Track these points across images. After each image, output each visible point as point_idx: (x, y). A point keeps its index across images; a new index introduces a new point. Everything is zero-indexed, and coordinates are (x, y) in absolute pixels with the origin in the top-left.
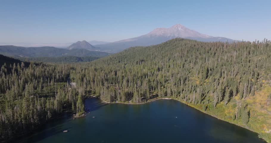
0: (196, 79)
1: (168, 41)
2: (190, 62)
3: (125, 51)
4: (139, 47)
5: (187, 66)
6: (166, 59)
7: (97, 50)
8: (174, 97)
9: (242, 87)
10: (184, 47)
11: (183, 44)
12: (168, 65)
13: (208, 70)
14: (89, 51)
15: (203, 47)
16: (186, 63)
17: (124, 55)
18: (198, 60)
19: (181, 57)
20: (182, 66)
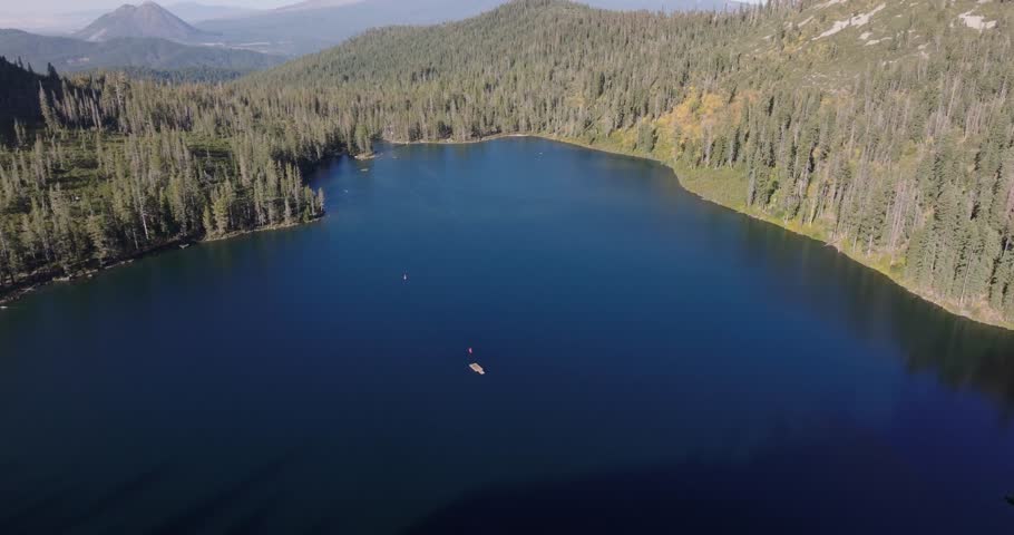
0: (577, 100)
1: (502, 6)
2: (568, 67)
3: (354, 41)
4: (400, 28)
5: (559, 75)
6: (505, 61)
7: (212, 44)
8: (533, 133)
9: (656, 103)
10: (551, 25)
11: (549, 17)
12: (512, 77)
13: (603, 81)
14: (180, 46)
15: (602, 25)
16: (556, 68)
17: (355, 58)
18: (585, 59)
19: (545, 54)
20: (547, 75)
